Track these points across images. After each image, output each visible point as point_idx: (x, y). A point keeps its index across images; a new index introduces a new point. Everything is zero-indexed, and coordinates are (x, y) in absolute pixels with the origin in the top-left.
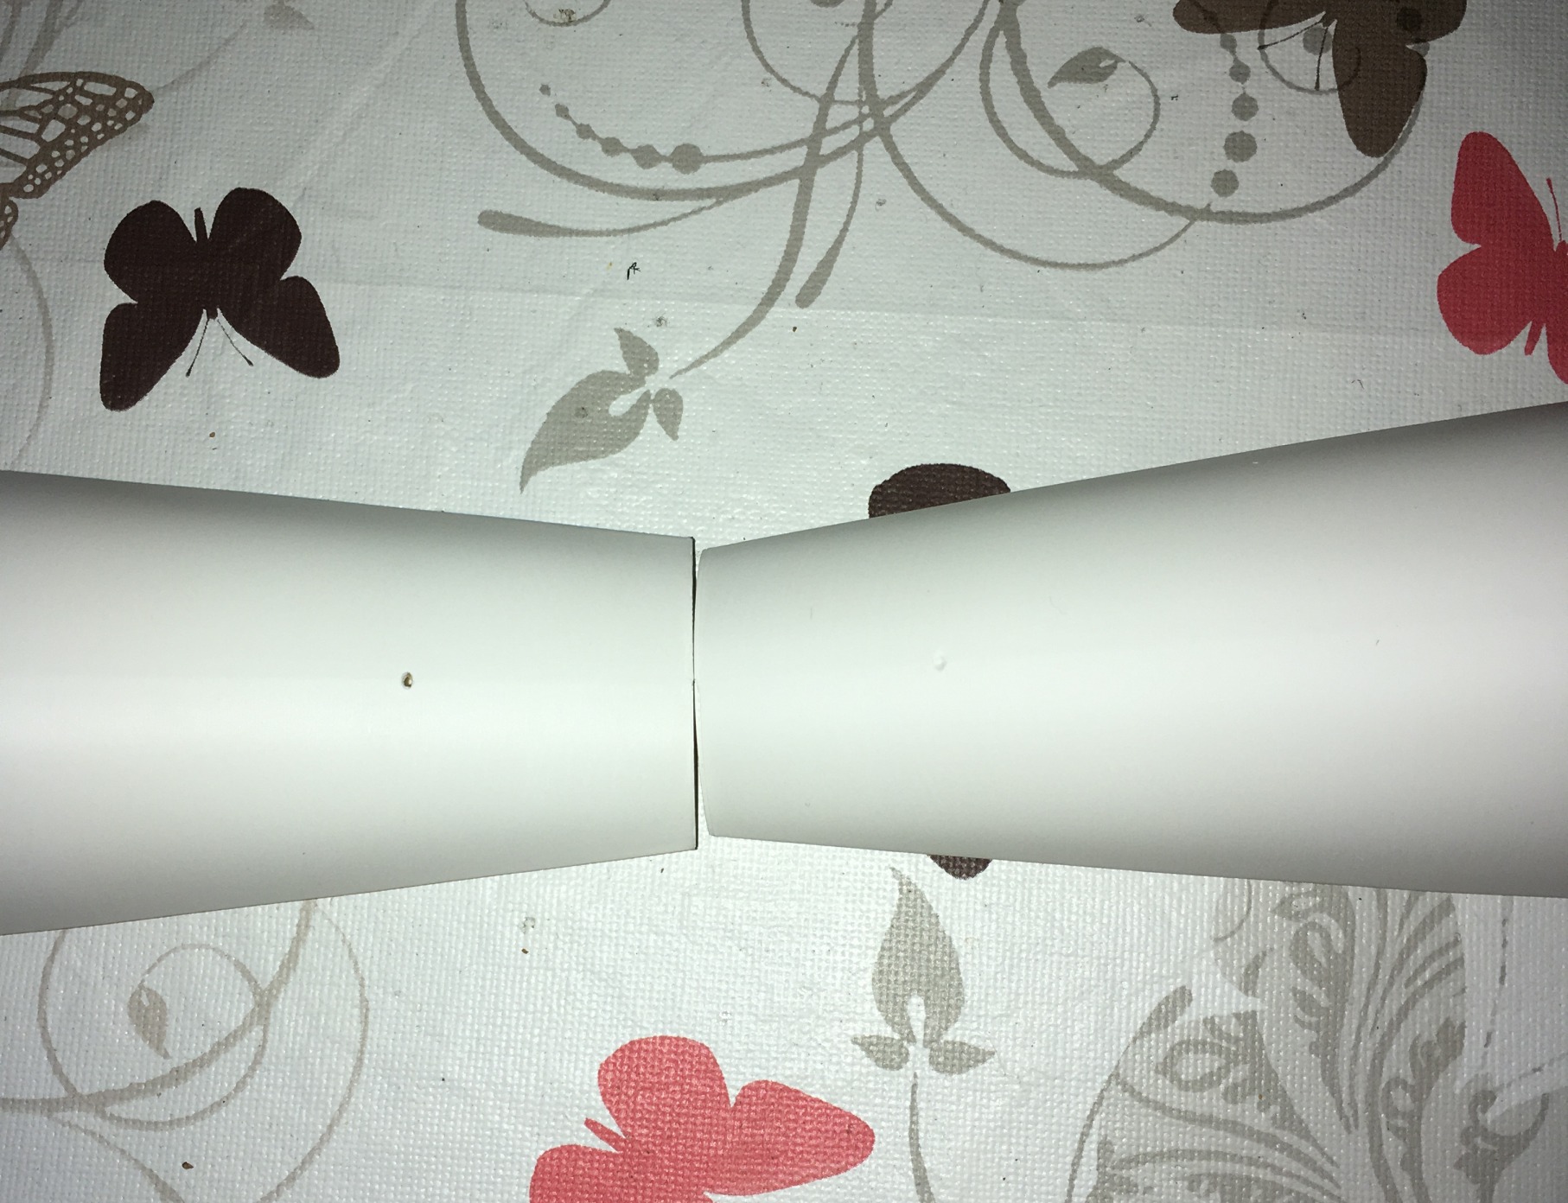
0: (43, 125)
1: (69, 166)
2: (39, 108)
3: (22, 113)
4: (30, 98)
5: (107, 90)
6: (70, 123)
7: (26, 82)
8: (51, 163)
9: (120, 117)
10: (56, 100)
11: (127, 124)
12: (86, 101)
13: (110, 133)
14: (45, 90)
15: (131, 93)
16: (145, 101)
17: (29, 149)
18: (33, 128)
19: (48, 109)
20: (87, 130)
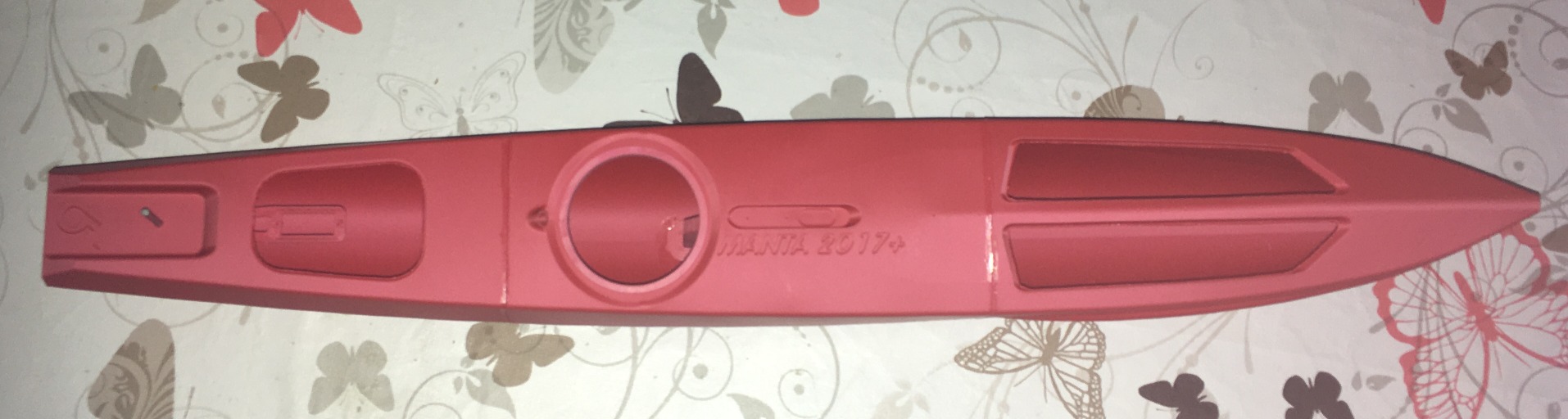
0: (995, 356)
1: (986, 338)
2: (997, 361)
3: (1003, 360)
4: (1000, 365)
5: (971, 365)
6: (985, 354)
7: (1001, 372)
8: (993, 339)
9: (966, 354)
10: (990, 363)
11: (964, 351)
12: (979, 361)
13: (970, 348)
14: (996, 368)
15: (962, 363)
16: (957, 359)
17: (1000, 346)
18: (999, 354)
19: (993, 360)
20: (979, 350)
